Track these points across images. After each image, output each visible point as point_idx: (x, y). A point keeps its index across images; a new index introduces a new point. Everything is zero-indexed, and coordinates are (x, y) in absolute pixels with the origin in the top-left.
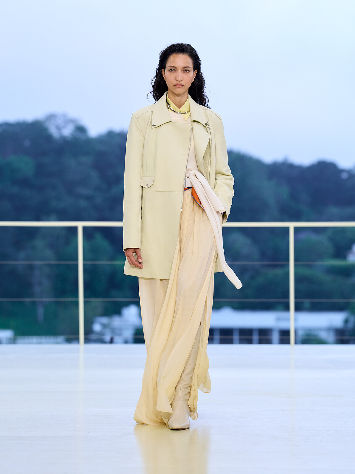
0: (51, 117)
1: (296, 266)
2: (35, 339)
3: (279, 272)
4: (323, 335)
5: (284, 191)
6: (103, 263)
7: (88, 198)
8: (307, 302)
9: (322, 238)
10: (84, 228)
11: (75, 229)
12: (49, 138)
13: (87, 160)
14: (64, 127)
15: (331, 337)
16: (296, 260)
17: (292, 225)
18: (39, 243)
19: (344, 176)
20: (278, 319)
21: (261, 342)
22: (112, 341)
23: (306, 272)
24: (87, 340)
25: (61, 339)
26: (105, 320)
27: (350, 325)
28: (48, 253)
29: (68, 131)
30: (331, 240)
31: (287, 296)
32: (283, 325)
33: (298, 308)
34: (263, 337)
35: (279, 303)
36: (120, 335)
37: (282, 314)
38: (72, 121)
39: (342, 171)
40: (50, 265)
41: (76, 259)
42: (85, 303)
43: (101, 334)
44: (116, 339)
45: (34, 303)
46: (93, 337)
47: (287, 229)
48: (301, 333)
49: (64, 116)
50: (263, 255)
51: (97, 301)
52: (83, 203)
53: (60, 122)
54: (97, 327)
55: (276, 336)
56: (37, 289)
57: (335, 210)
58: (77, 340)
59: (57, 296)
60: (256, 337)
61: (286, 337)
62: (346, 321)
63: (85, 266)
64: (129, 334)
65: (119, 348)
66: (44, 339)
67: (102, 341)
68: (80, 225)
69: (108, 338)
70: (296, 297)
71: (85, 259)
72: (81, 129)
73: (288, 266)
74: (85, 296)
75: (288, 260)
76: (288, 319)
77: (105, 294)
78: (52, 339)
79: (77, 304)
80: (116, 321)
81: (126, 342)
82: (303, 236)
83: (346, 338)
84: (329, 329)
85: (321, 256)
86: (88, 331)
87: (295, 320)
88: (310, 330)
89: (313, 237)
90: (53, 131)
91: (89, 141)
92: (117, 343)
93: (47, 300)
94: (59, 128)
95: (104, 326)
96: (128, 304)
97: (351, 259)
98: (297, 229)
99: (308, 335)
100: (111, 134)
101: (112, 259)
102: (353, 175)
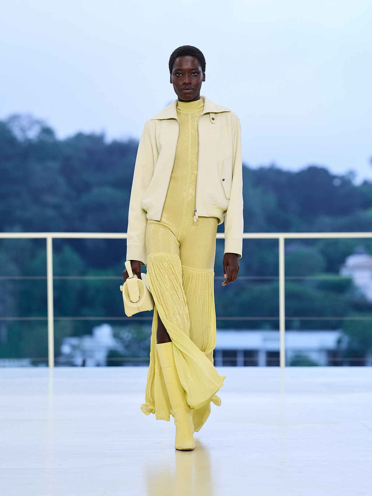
0: (15, 118)
1: (286, 281)
3: (266, 287)
4: (314, 357)
5: (272, 199)
6: (73, 278)
7: (56, 207)
8: (296, 320)
9: (313, 251)
10: (54, 240)
11: (44, 240)
12: (12, 141)
13: (54, 165)
14: (29, 128)
15: (322, 358)
16: (286, 274)
17: (282, 237)
19: (337, 183)
20: (265, 340)
21: (246, 364)
22: (84, 365)
23: (296, 287)
24: (57, 364)
25: (26, 361)
26: (74, 341)
27: (344, 345)
28: (12, 267)
29: (33, 134)
30: (323, 252)
32: (271, 346)
33: (288, 328)
34: (248, 359)
35: (267, 321)
36: (91, 357)
37: (271, 334)
38: (38, 122)
39: (334, 177)
40: (14, 281)
41: (45, 274)
42: (55, 321)
43: (71, 356)
44: (89, 362)
46: (62, 359)
47: (276, 241)
48: (290, 354)
49: (29, 116)
50: (248, 269)
51: (67, 320)
52: (50, 213)
53: (25, 123)
54: (66, 349)
55: (262, 358)
57: (327, 220)
58: (46, 364)
59: (21, 315)
60: (240, 359)
61: (275, 359)
62: (339, 342)
63: (54, 281)
64: (101, 356)
65: (91, 371)
66: (7, 362)
67: (72, 364)
68: (49, 236)
69: (79, 361)
70: (287, 315)
71: (54, 274)
72: (47, 131)
73: (278, 281)
74: (55, 315)
75: (277, 274)
76: (278, 340)
77: (75, 313)
78: (16, 362)
79: (46, 323)
80: (87, 342)
81: (98, 365)
83: (339, 359)
84: (320, 350)
85: (311, 270)
86: (58, 353)
87: (286, 340)
88: (300, 351)
89: (303, 250)
90: (17, 133)
91: (57, 145)
92: (89, 366)
93: (10, 319)
94: (23, 130)
95: (74, 347)
96: (99, 323)
97: (345, 273)
98: (287, 241)
99: (298, 356)
100: (80, 137)
101: (83, 273)
102: (346, 181)
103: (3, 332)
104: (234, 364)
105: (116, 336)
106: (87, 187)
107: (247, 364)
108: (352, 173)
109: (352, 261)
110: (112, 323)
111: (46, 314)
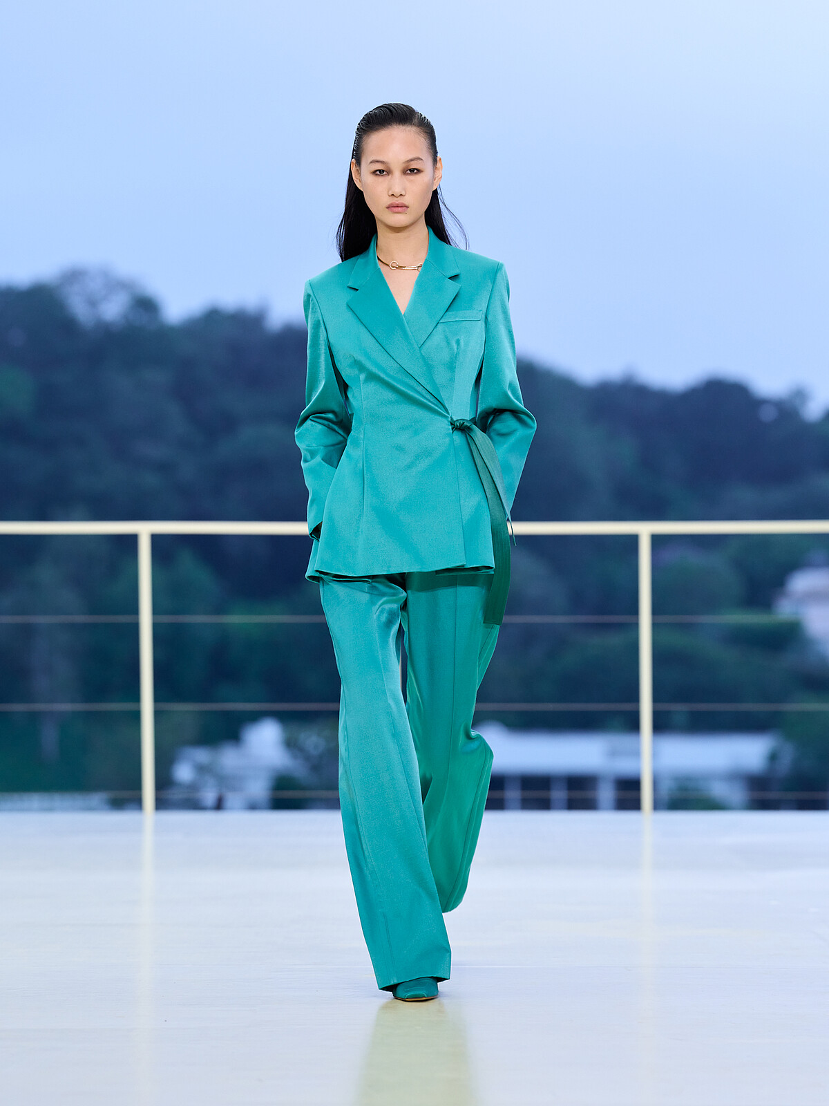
0: (74, 276)
1: (655, 626)
2: (35, 800)
3: (615, 640)
4: (719, 790)
5: (626, 450)
6: (197, 619)
7: (162, 467)
8: (680, 710)
9: (716, 562)
10: (156, 539)
11: (132, 539)
12: (67, 325)
13: (159, 377)
14: (106, 297)
15: (736, 793)
16: (656, 611)
17: (644, 530)
18: (46, 573)
19: (768, 415)
20: (613, 754)
21: (570, 805)
22: (219, 805)
23: (679, 640)
24: (162, 804)
25: (97, 798)
26: (201, 755)
27: (784, 766)
28: (68, 596)
29: (113, 309)
30: (739, 564)
31: (635, 697)
32: (624, 766)
33: (661, 725)
34: (578, 794)
35: (615, 713)
36: (239, 789)
37: (621, 741)
38: (124, 285)
39: (761, 402)
40: (72, 627)
41: (135, 610)
42: (158, 714)
43: (193, 787)
44: (232, 799)
45: (34, 717)
46: (174, 794)
47: (633, 540)
48: (666, 787)
49: (106, 273)
50: (576, 602)
51: (184, 711)
52: (149, 480)
53: (95, 286)
54: (184, 772)
55: (606, 793)
56: (41, 683)
57: (745, 494)
58: (139, 803)
59: (88, 700)
60: (558, 794)
61: (630, 794)
62: (773, 757)
63: (156, 627)
64: (259, 788)
65: (235, 820)
66: (57, 799)
67: (193, 805)
68: (145, 530)
69: (209, 796)
70: (657, 697)
71: (156, 611)
72: (146, 305)
73: (636, 626)
74: (158, 697)
75: (634, 610)
76: (637, 754)
77: (202, 693)
78: (79, 799)
79: (136, 716)
80: (229, 758)
81: (253, 807)
82: (672, 556)
83: (772, 795)
84: (732, 776)
85: (712, 603)
86: (164, 782)
87: (655, 755)
88: (688, 778)
89: (694, 559)
90: (79, 308)
91: (165, 333)
92: (232, 809)
93: (65, 707)
94: (93, 303)
95: (201, 769)
96: (255, 717)
97: (785, 610)
98: (657, 540)
99: (682, 789)
100: (213, 318)
101: (220, 610)
102: (787, 410)
103: (50, 737)
104: (544, 805)
105: (290, 744)
106: (228, 424)
107: (574, 805)
108: (800, 395)
109: (802, 582)
110: (282, 717)
111: (136, 696)
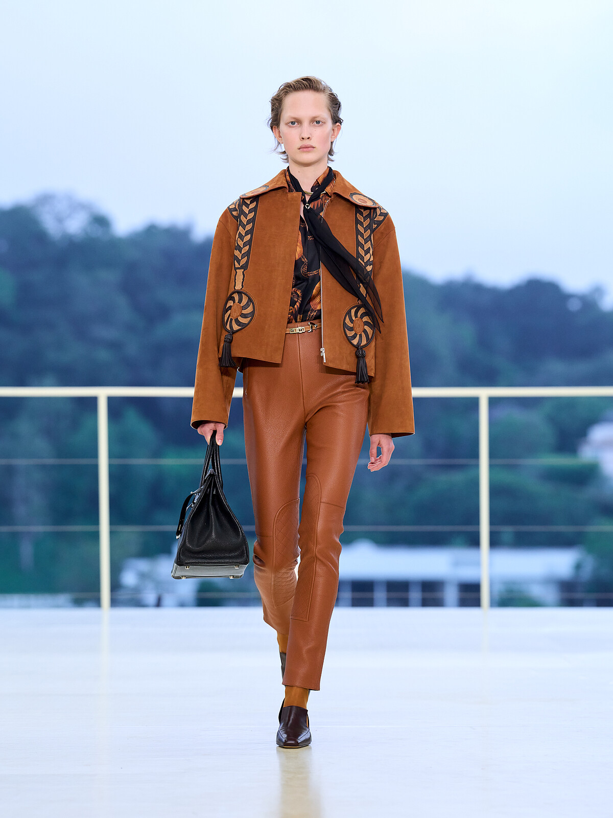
0: (46, 199)
1: (491, 467)
2: (16, 600)
3: (458, 478)
4: (537, 591)
5: (467, 332)
6: (140, 461)
7: (115, 346)
8: (507, 531)
9: (535, 418)
10: (111, 400)
11: (93, 401)
12: (41, 236)
13: (110, 276)
14: (69, 215)
15: (550, 594)
16: (492, 455)
17: (483, 394)
18: (24, 426)
19: (574, 306)
20: (457, 564)
21: (424, 603)
22: (159, 604)
23: (507, 477)
24: (114, 603)
25: (63, 598)
26: (143, 565)
27: (587, 572)
28: (41, 445)
29: (76, 225)
30: (552, 420)
31: (476, 520)
32: (467, 574)
33: (495, 542)
34: (428, 595)
35: (459, 533)
36: (172, 591)
38: (84, 206)
39: (570, 296)
40: (43, 467)
41: (95, 454)
42: (112, 533)
43: (137, 590)
44: (168, 599)
45: (15, 536)
46: (122, 595)
47: (474, 403)
48: (498, 588)
49: (71, 197)
50: (429, 448)
51: (131, 531)
52: (103, 355)
53: (62, 207)
54: (129, 578)
55: (451, 594)
56: (21, 510)
57: (556, 366)
58: (97, 602)
59: (57, 522)
60: (415, 595)
61: (472, 595)
62: (578, 567)
63: (111, 467)
64: (188, 590)
65: (170, 614)
66: (33, 599)
67: (138, 603)
68: (102, 393)
69: (151, 597)
70: (493, 521)
71: (111, 455)
72: (101, 221)
73: (477, 466)
74: (113, 521)
75: (476, 455)
76: (478, 564)
77: (144, 519)
78: (48, 599)
79: (96, 536)
80: (164, 568)
81: (182, 605)
82: (504, 413)
83: (578, 595)
84: (549, 581)
85: (532, 449)
86: (115, 586)
87: (491, 564)
88: (513, 582)
89: (518, 416)
90: (50, 224)
91: (115, 244)
92: (168, 606)
93: (38, 529)
94: (60, 220)
95: (143, 576)
97: (587, 454)
98: (493, 401)
99: (510, 591)
100: (151, 231)
101: (157, 454)
102: (589, 303)
103: (27, 551)
104: (404, 603)
106: (163, 312)
107: (426, 603)
108: (598, 291)
109: (600, 433)
111: (96, 520)
